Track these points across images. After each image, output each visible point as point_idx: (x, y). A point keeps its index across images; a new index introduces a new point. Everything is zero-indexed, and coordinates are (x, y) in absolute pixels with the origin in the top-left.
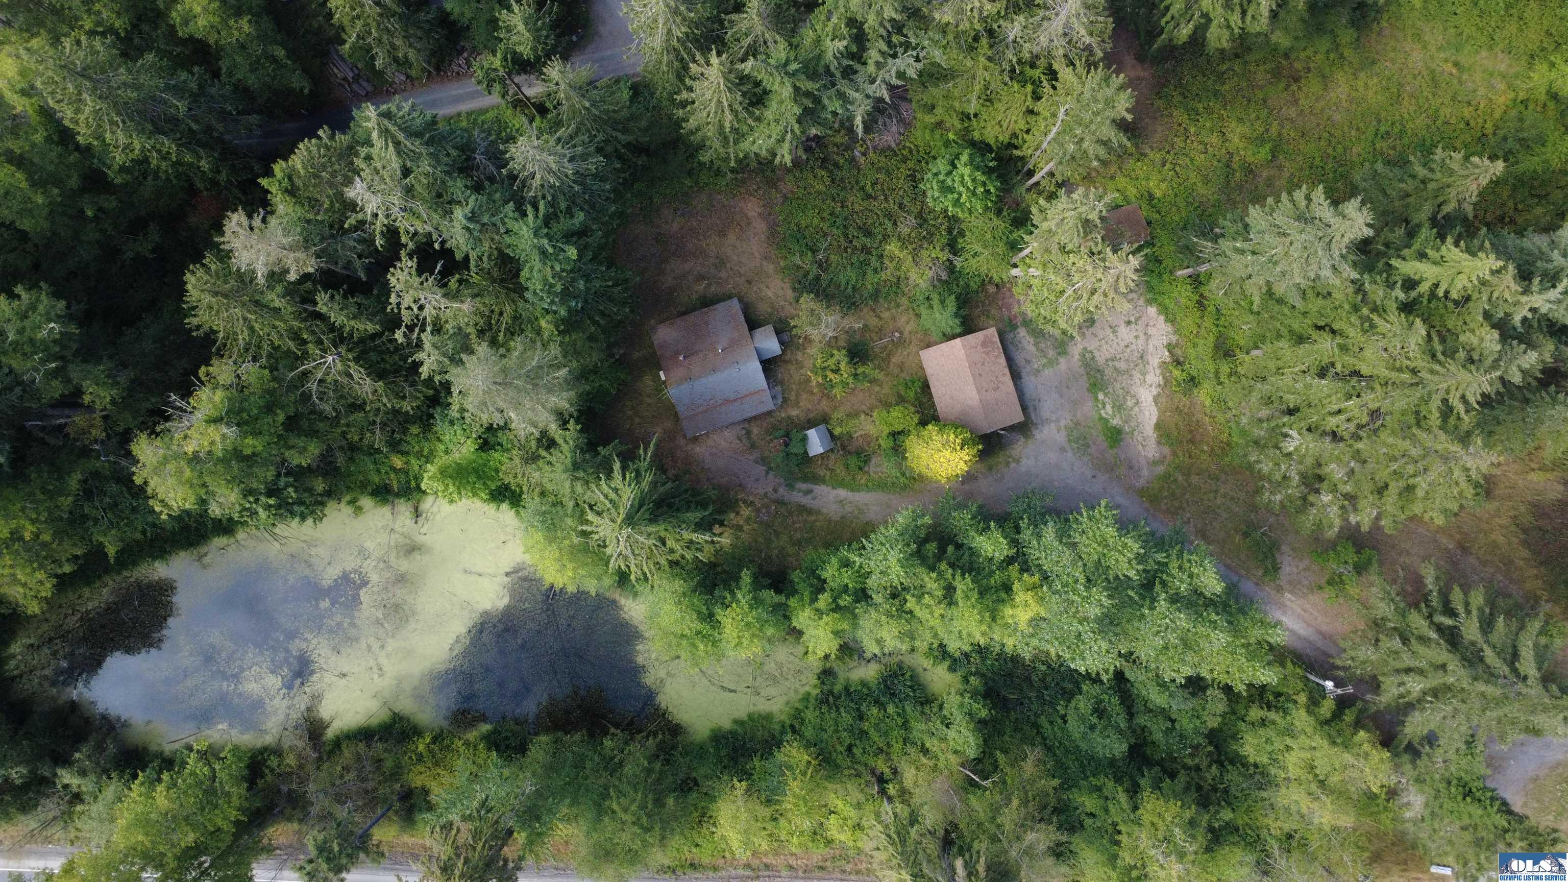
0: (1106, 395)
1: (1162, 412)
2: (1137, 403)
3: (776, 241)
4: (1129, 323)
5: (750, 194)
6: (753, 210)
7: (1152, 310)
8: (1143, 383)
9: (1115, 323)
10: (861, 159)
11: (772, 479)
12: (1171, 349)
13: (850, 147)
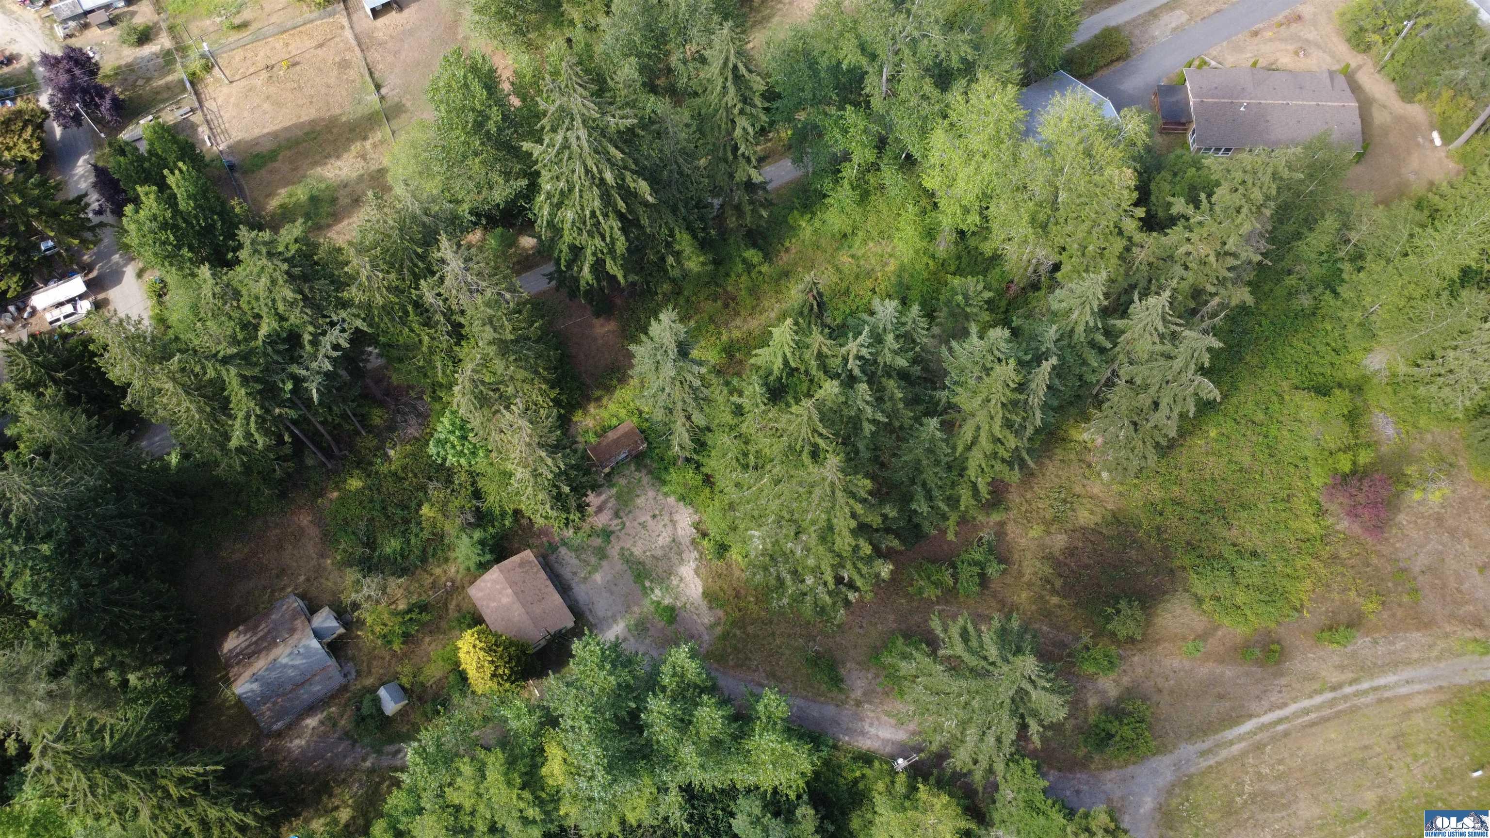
0: (652, 581)
1: (704, 582)
2: (681, 580)
3: (328, 539)
4: (654, 516)
5: (300, 508)
6: (305, 520)
7: (671, 500)
8: (682, 561)
9: (642, 520)
10: (392, 453)
11: (359, 750)
12: (696, 526)
13: (381, 447)
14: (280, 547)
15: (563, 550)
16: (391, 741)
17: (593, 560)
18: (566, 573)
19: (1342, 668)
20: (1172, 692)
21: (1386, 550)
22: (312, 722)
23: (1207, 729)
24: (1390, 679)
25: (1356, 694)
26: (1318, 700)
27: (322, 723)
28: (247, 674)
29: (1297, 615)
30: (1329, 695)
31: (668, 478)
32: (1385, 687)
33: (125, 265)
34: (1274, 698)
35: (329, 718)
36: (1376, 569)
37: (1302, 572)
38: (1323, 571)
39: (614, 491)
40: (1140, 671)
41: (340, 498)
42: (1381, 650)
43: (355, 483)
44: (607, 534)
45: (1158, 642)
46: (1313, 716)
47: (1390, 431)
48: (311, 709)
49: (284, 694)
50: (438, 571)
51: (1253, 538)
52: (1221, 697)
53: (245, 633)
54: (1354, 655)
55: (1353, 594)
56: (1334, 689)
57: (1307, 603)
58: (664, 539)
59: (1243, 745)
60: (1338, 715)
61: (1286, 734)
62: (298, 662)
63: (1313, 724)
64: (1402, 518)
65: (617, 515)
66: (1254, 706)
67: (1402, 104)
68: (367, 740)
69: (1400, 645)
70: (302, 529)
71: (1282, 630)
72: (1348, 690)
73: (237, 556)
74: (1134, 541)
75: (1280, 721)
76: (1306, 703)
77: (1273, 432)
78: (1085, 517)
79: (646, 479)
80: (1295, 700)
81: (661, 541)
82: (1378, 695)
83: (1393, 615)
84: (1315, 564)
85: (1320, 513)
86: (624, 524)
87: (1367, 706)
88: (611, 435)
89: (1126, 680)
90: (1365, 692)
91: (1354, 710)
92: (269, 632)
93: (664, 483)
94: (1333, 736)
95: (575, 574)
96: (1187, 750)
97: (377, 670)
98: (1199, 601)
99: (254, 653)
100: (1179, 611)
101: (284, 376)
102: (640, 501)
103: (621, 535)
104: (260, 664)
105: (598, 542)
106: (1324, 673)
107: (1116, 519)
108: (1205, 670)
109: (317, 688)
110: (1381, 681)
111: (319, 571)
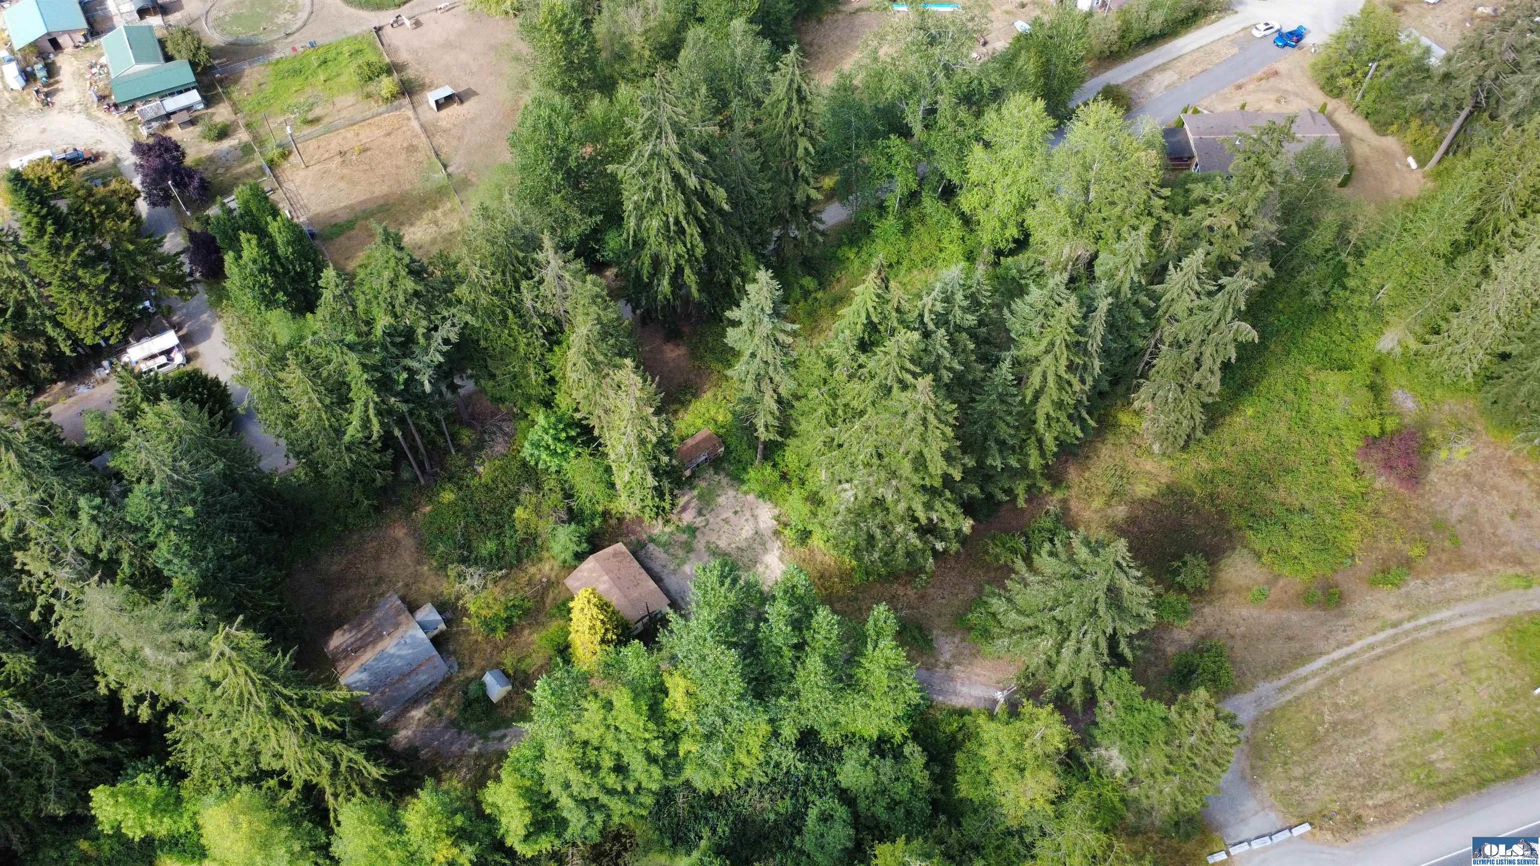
1: (787, 565)
2: (766, 566)
3: (424, 548)
4: (736, 513)
5: (395, 522)
6: (400, 532)
7: (751, 497)
8: (766, 551)
9: (724, 516)
10: (481, 469)
11: (466, 737)
12: (777, 519)
13: (470, 463)
14: (377, 558)
15: (651, 547)
16: (496, 727)
17: (681, 553)
18: (656, 567)
19: (1399, 607)
20: (1244, 637)
21: (1424, 504)
22: (417, 714)
23: (1279, 668)
24: (1445, 614)
25: (1417, 629)
26: (1381, 636)
27: (427, 713)
28: (356, 665)
29: (1349, 561)
30: (1390, 632)
31: (746, 477)
32: (1441, 622)
33: (214, 322)
34: (1341, 636)
35: (434, 708)
36: (1416, 521)
37: (1350, 525)
38: (1369, 525)
39: (696, 492)
40: (1210, 620)
41: (434, 510)
42: (1432, 590)
43: (448, 496)
44: (692, 530)
45: (1224, 593)
46: (1378, 651)
47: (1410, 404)
48: (415, 702)
49: (392, 684)
50: (532, 570)
51: (1299, 498)
52: (1290, 639)
53: (350, 631)
54: (1408, 595)
55: (1399, 542)
56: (1394, 625)
57: (1357, 553)
58: (747, 531)
59: (1317, 679)
60: (1402, 648)
61: (1356, 668)
62: (405, 652)
63: (1379, 658)
64: (1433, 476)
65: (700, 513)
66: (1321, 645)
67: (1378, 137)
68: (473, 726)
69: (1449, 584)
70: (398, 541)
71: (1338, 577)
72: (1407, 626)
73: (334, 568)
74: (1189, 508)
75: (1348, 657)
76: (1370, 640)
77: (1304, 408)
78: (1142, 490)
79: (724, 481)
80: (1360, 637)
81: (744, 534)
82: (1437, 628)
83: (1439, 560)
84: (1360, 517)
85: (1357, 474)
86: (707, 521)
87: (1427, 638)
88: (690, 442)
89: (1199, 630)
90: (1424, 627)
91: (1415, 642)
92: (374, 628)
93: (743, 482)
94: (1400, 667)
95: (664, 566)
96: (1264, 688)
97: (478, 662)
98: (1258, 556)
99: (360, 648)
100: (1240, 565)
101: (398, 368)
102: (721, 500)
103: (706, 530)
104: (368, 656)
105: (685, 537)
106: (1382, 613)
107: (1170, 490)
108: (1270, 617)
109: (423, 678)
110: (1437, 616)
111: (417, 577)
